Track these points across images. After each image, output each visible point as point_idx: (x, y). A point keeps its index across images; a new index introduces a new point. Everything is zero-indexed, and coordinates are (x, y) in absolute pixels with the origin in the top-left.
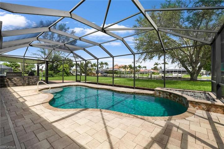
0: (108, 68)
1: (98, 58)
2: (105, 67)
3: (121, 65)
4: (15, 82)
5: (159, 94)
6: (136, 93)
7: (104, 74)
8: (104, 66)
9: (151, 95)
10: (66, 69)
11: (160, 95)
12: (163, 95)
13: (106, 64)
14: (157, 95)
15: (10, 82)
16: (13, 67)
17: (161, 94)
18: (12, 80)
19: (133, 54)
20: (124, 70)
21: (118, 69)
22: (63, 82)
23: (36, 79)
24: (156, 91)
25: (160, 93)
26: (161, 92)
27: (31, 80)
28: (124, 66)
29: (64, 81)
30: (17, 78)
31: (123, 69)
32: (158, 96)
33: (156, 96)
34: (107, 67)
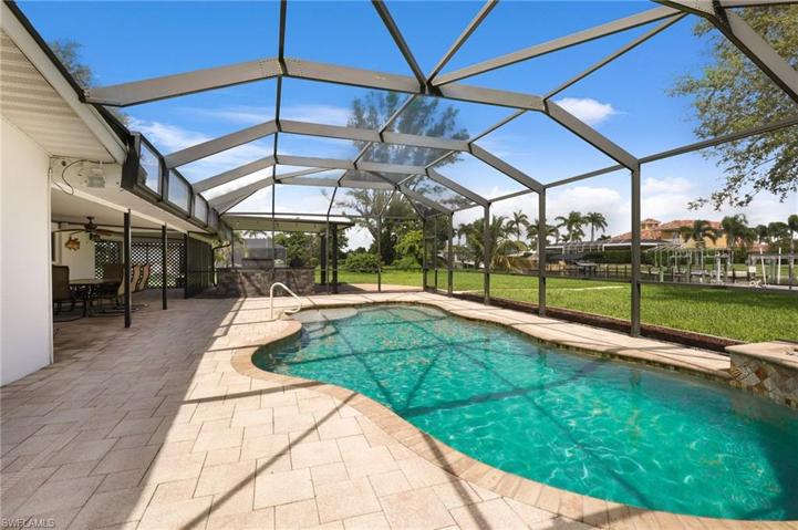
0: (604, 238)
1: (488, 198)
2: (589, 234)
3: (676, 222)
4: (259, 286)
5: (753, 380)
6: (621, 357)
7: (582, 264)
8: (586, 228)
9: (708, 376)
10: (420, 247)
11: (761, 387)
12: (783, 388)
13: (596, 220)
14: (745, 383)
15: (247, 284)
16: (294, 243)
17: (768, 383)
18: (253, 278)
19: (623, 165)
20: (691, 243)
21: (659, 240)
22: (379, 291)
23: (305, 276)
24: (740, 361)
25: (761, 374)
26: (771, 370)
27: (294, 282)
28: (692, 225)
29: (383, 287)
30: (263, 275)
31: (682, 240)
32: (750, 388)
33: (739, 389)
34: (598, 234)
